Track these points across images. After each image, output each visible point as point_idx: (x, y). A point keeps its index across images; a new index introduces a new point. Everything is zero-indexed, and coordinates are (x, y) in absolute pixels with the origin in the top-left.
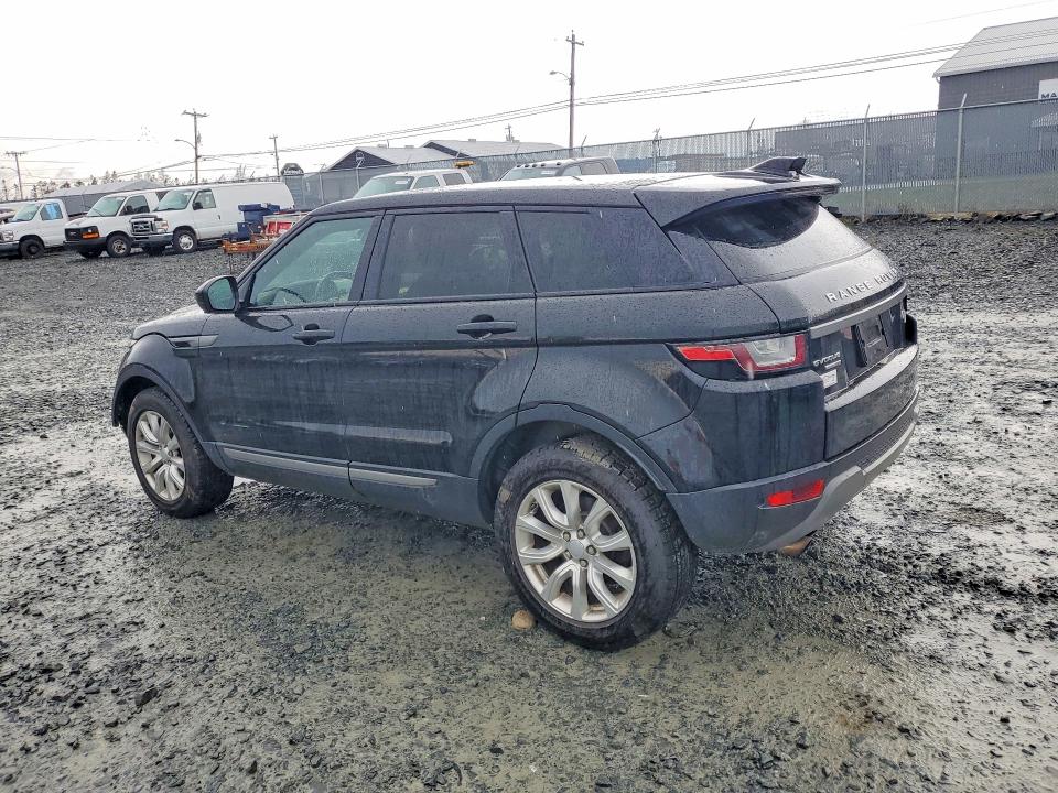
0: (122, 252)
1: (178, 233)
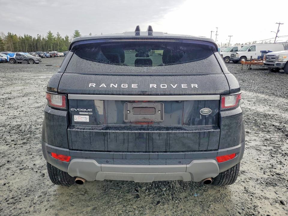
0: (227, 62)
1: (242, 58)
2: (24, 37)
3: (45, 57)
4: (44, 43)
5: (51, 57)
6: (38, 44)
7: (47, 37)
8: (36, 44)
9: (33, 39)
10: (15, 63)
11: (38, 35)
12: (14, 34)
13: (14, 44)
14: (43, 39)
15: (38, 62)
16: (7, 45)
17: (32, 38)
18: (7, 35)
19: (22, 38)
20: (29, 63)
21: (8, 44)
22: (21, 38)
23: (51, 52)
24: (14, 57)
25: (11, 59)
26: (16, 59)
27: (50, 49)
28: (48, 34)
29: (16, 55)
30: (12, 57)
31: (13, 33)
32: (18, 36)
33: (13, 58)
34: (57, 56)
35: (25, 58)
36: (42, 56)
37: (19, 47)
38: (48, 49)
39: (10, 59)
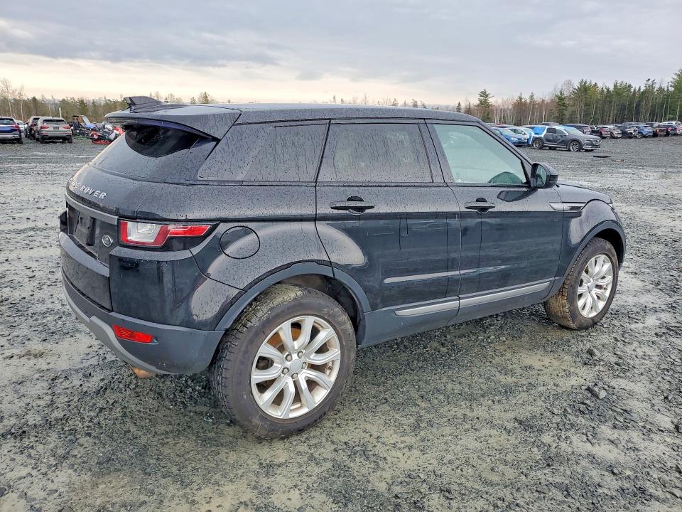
2: (612, 88)
3: (639, 136)
4: (659, 101)
5: (655, 135)
6: (643, 103)
7: (670, 83)
8: (638, 105)
9: (635, 90)
10: (542, 148)
11: (649, 80)
12: (593, 83)
13: (586, 105)
14: (661, 89)
15: (589, 147)
16: (570, 109)
17: (632, 90)
18: (576, 85)
19: (608, 90)
20: (569, 150)
21: (574, 105)
22: (606, 91)
23: (660, 124)
24: (542, 136)
25: (537, 138)
26: (544, 140)
27: (671, 116)
28: (675, 77)
29: (549, 130)
30: (537, 136)
31: (591, 80)
32: (600, 85)
33: (539, 139)
34: (676, 135)
35: (564, 139)
36: (631, 133)
37: (596, 113)
38: (666, 114)
39: (535, 139)
